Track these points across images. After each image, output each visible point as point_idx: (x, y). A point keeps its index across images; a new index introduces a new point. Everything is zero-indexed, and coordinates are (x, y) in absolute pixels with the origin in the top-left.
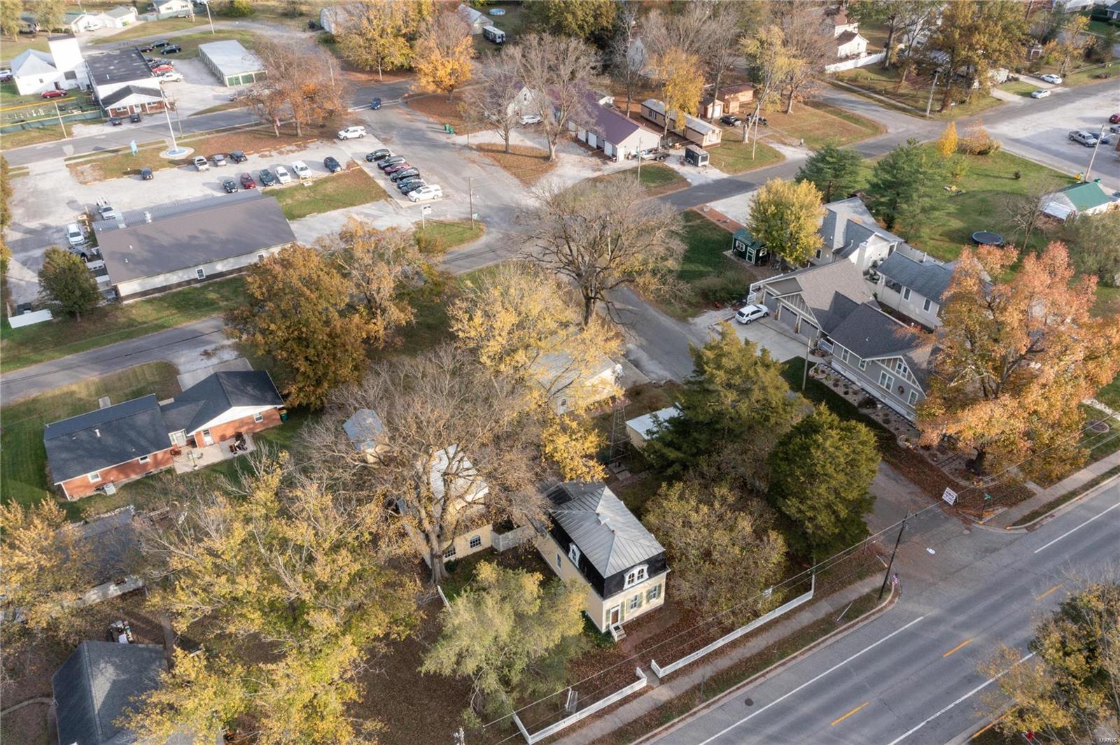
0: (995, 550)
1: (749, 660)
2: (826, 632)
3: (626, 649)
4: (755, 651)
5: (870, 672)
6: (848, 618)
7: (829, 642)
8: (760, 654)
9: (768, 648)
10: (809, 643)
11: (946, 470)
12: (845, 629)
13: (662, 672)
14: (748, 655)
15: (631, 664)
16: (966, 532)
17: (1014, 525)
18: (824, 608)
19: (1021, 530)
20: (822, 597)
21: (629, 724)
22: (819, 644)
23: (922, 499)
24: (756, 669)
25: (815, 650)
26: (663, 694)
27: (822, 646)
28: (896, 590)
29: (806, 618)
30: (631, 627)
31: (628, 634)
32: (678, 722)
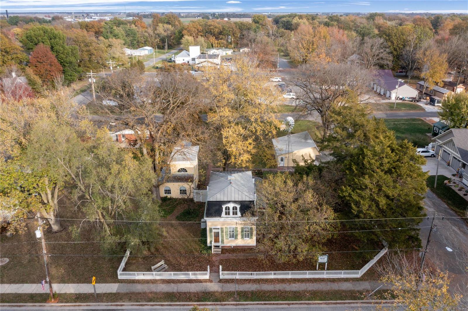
1: (286, 292)
2: (355, 298)
3: (214, 258)
4: (294, 289)
8: (295, 292)
9: (305, 291)
10: (336, 299)
12: (372, 303)
13: (223, 276)
14: (288, 290)
18: (365, 286)
21: (179, 293)
22: (345, 303)
24: (285, 298)
26: (214, 287)
29: (346, 286)
30: (225, 250)
31: (223, 253)
32: (210, 305)
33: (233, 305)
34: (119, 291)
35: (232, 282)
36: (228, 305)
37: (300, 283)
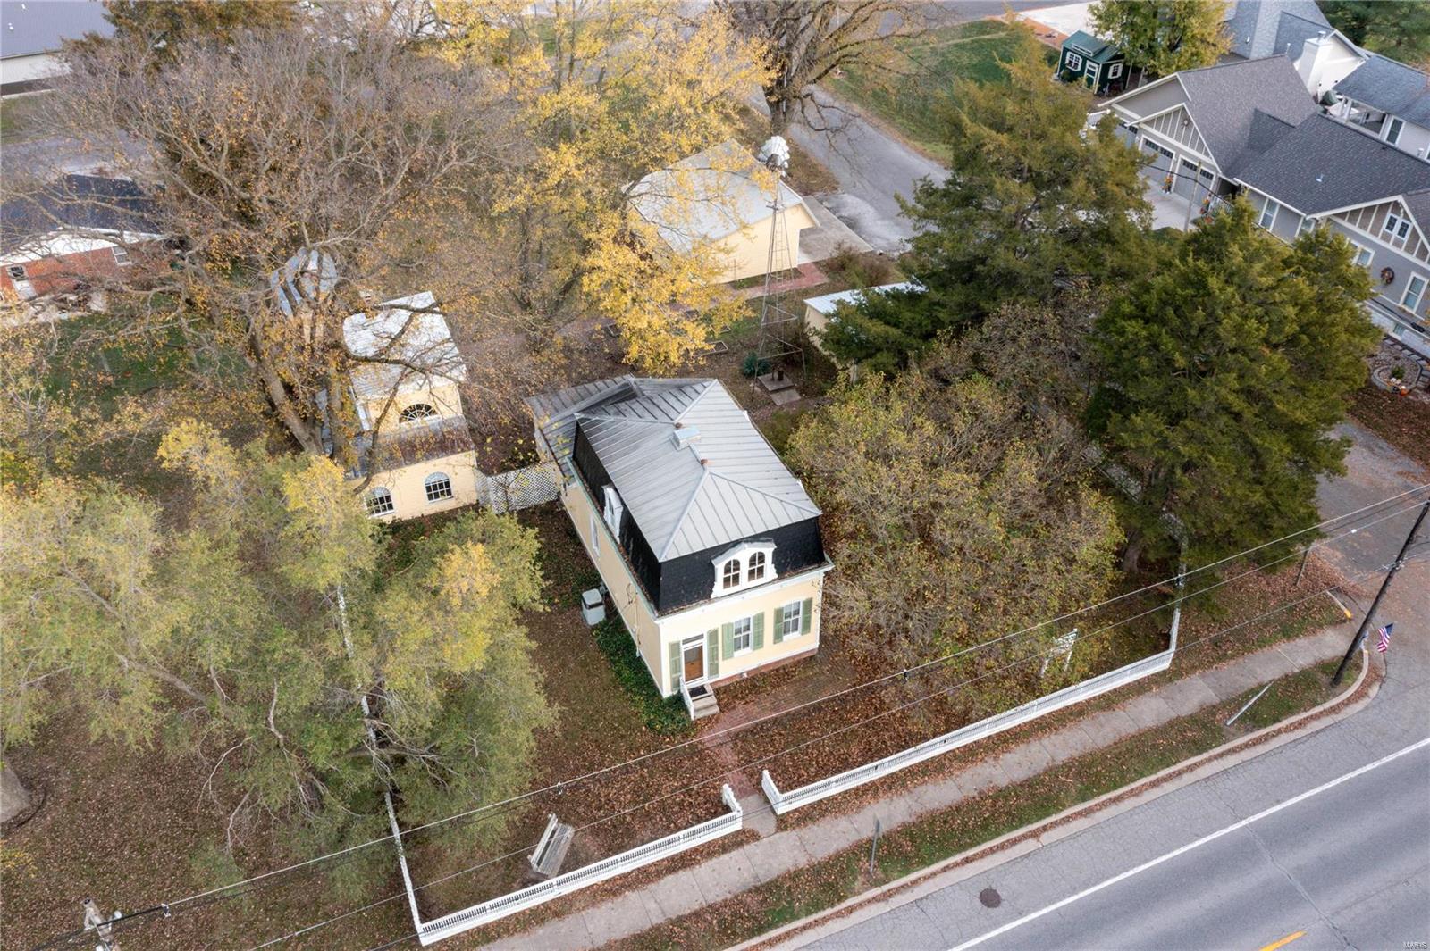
1: (1002, 794)
2: (1198, 747)
3: (711, 740)
4: (1020, 774)
5: (1308, 853)
6: (1254, 720)
7: (1203, 772)
8: (1029, 784)
9: (1054, 771)
10: (1154, 769)
12: (1247, 746)
13: (785, 803)
14: (1003, 782)
15: (715, 774)
18: (1197, 693)
20: (1194, 668)
21: (680, 921)
22: (1179, 773)
24: (1016, 819)
25: (1169, 787)
26: (780, 855)
27: (1188, 778)
28: (1373, 669)
29: (1151, 712)
30: (731, 694)
31: (724, 707)
32: (805, 928)
33: (875, 900)
35: (822, 815)
36: (860, 905)
37: (1022, 746)
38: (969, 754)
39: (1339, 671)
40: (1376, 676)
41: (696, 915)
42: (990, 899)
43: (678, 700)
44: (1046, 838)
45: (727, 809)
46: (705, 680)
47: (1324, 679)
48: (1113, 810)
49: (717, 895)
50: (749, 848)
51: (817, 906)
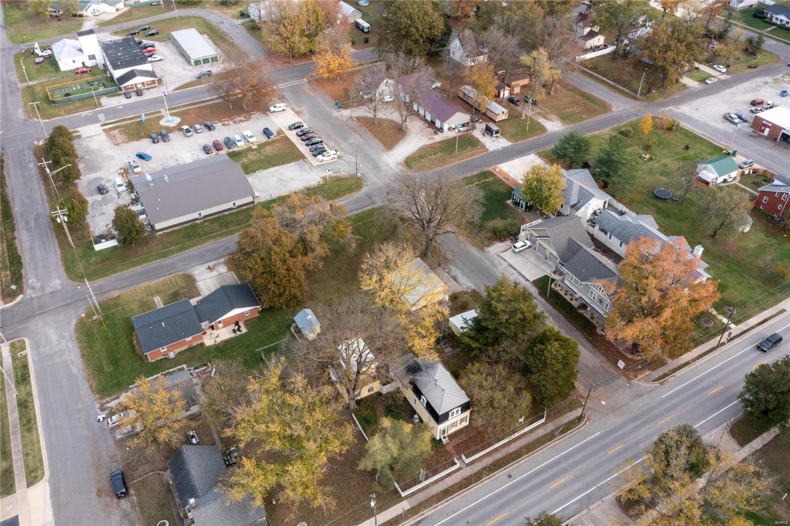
0: (642, 395)
1: (511, 454)
2: (550, 440)
3: (449, 448)
4: (514, 450)
5: (571, 461)
6: (562, 432)
7: (551, 445)
8: (516, 451)
9: (521, 448)
10: (541, 446)
11: (621, 349)
12: (560, 439)
13: (467, 461)
14: (510, 452)
15: (452, 456)
16: (628, 385)
17: (653, 381)
18: (550, 427)
19: (657, 384)
20: (550, 421)
21: (450, 487)
22: (546, 446)
23: (607, 366)
24: (514, 460)
25: (545, 449)
26: (468, 472)
27: (548, 447)
28: (588, 417)
29: (541, 432)
30: (451, 437)
31: (450, 440)
32: (475, 486)
33: (488, 479)
34: (412, 506)
35: (476, 462)
36: (485, 480)
37: (515, 443)
38: (503, 446)
39: (580, 419)
40: (588, 419)
41: (454, 485)
42: (510, 476)
43: (440, 440)
44: (520, 463)
45: (455, 464)
46: (445, 435)
47: (577, 421)
48: (533, 455)
49: (457, 481)
50: (461, 471)
51: (477, 481)
